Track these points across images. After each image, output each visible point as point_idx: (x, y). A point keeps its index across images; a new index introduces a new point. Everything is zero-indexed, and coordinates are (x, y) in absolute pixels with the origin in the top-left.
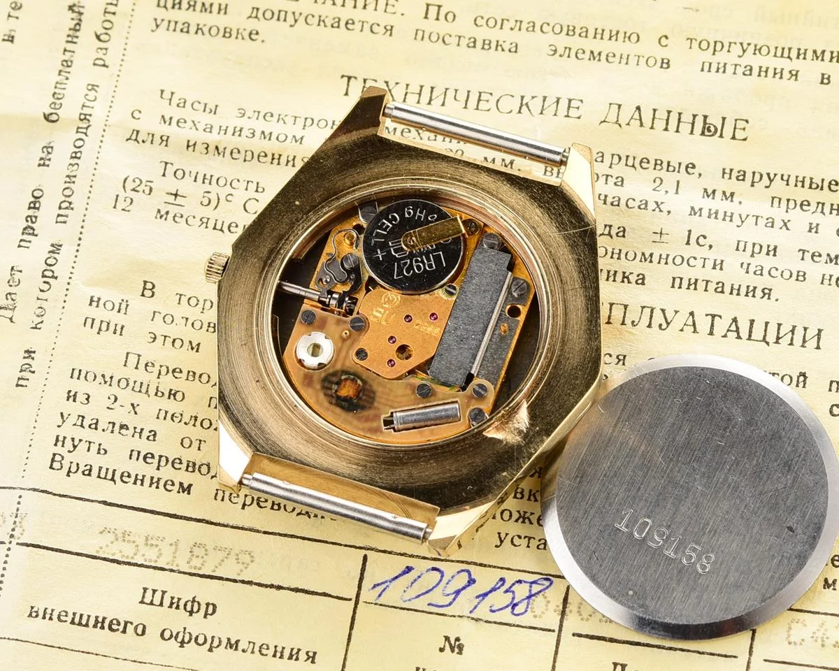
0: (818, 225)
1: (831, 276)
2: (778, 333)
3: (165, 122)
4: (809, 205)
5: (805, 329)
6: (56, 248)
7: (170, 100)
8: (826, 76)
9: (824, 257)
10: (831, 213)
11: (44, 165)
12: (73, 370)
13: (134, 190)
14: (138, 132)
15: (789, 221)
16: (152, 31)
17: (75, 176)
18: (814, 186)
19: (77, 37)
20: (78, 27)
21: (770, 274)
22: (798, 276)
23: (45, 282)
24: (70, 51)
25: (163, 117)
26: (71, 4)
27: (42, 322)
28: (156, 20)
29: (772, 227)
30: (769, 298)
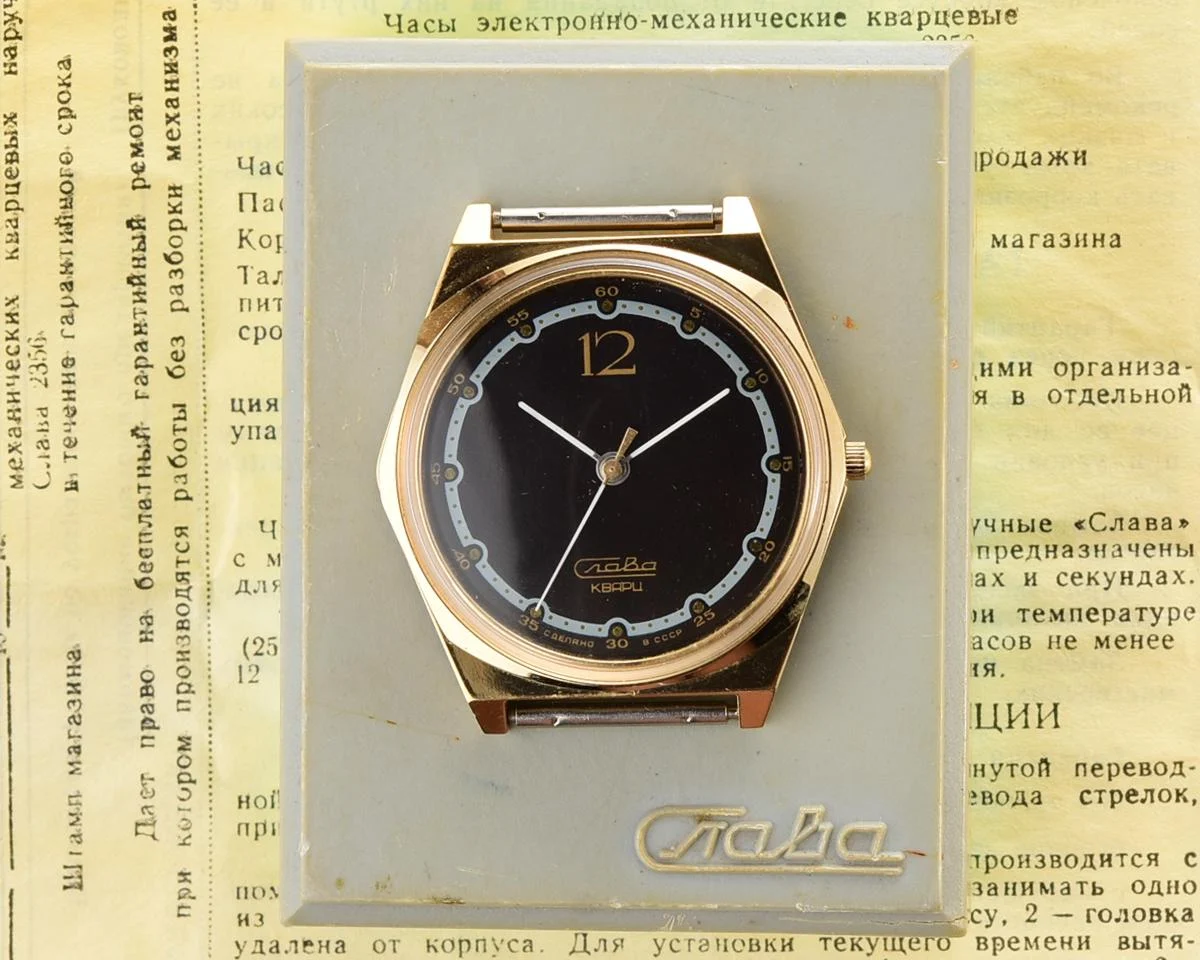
0: (1034, 574)
1: (1058, 637)
2: (1010, 715)
3: (274, 563)
4: (1021, 550)
5: (1039, 706)
6: (185, 744)
7: (273, 531)
8: (1018, 394)
9: (1048, 614)
10: (1047, 556)
11: (146, 640)
12: (238, 889)
13: (257, 654)
14: (246, 582)
15: (1001, 574)
16: (233, 443)
17: (188, 652)
18: (1024, 528)
19: (149, 468)
20: (147, 455)
21: (990, 646)
22: (1022, 642)
23: (183, 789)
24: (145, 487)
25: (270, 556)
26: (133, 427)
27: (190, 836)
28: (234, 428)
29: (984, 585)
30: (993, 675)
